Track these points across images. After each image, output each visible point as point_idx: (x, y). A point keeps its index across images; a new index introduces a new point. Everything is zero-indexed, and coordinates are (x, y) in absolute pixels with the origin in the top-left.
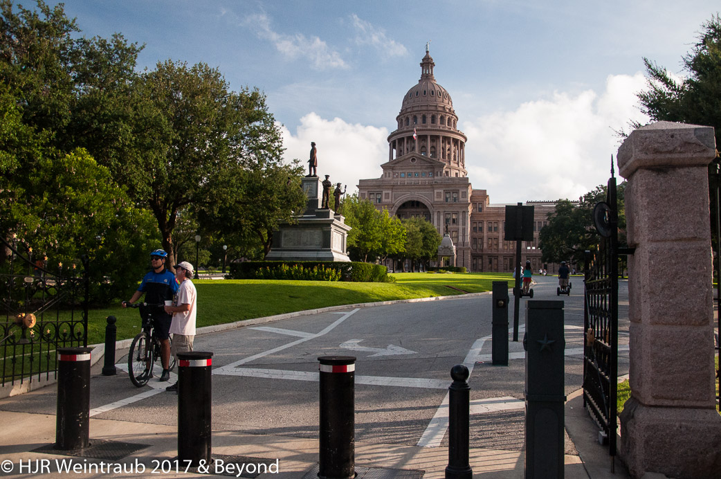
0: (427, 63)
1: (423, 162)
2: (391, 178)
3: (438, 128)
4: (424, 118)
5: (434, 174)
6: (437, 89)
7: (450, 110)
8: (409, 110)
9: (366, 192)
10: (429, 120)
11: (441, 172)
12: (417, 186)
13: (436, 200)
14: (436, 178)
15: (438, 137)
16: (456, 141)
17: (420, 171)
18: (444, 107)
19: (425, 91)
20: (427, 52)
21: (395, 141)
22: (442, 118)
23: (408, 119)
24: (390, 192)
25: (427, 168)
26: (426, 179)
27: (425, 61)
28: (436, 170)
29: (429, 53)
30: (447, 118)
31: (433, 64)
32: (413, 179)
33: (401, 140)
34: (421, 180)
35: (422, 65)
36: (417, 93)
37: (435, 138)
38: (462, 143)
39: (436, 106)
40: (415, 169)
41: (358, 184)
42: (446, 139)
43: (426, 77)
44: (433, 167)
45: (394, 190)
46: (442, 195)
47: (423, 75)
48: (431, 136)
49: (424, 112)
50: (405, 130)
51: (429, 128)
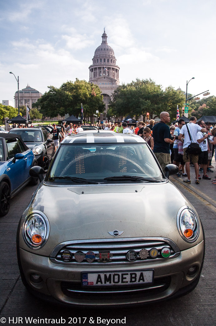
0: (104, 36)
1: (108, 79)
3: (110, 65)
4: (105, 60)
5: (112, 84)
6: (109, 48)
7: (114, 57)
8: (98, 56)
10: (106, 61)
11: (115, 83)
12: (106, 88)
14: (113, 85)
16: (116, 70)
17: (107, 82)
18: (112, 56)
19: (105, 49)
20: (105, 31)
21: (93, 69)
22: (111, 60)
23: (98, 60)
25: (110, 81)
26: (110, 86)
27: (104, 35)
28: (113, 82)
29: (105, 32)
30: (113, 60)
31: (107, 37)
32: (105, 85)
33: (96, 68)
34: (107, 86)
35: (102, 37)
36: (102, 49)
37: (109, 68)
38: (118, 70)
39: (109, 55)
40: (105, 81)
42: (113, 69)
43: (104, 42)
44: (112, 81)
49: (105, 58)
50: (97, 64)
51: (107, 64)
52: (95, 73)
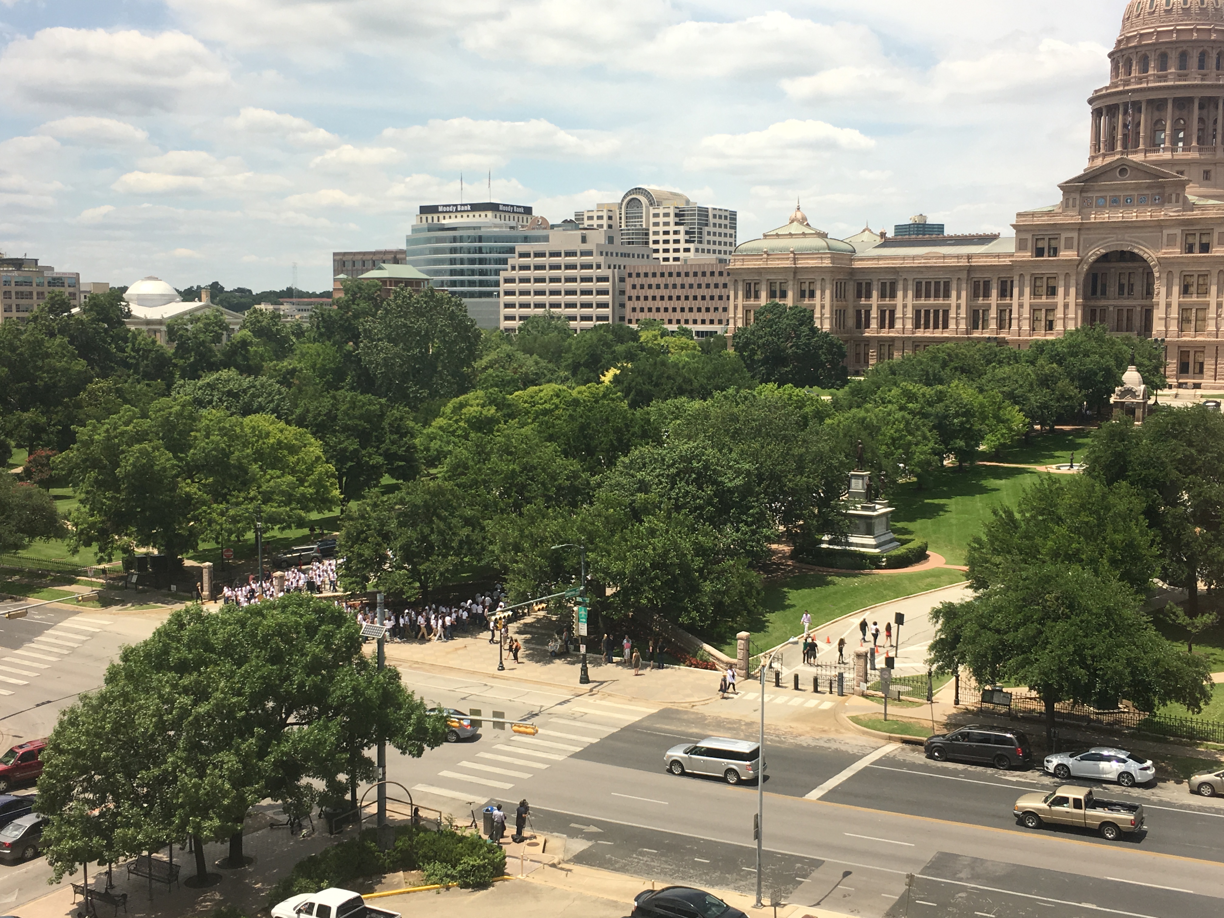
1: (1142, 175)
5: (1165, 198)
8: (1133, 42)
9: (1029, 236)
10: (1174, 63)
11: (1179, 195)
12: (1127, 224)
13: (1165, 249)
14: (1167, 206)
15: (1190, 100)
17: (1135, 193)
23: (1129, 62)
24: (1075, 235)
25: (1149, 187)
26: (1148, 209)
28: (1168, 191)
30: (1215, 52)
32: (1121, 208)
34: (1136, 211)
40: (1126, 189)
41: (1014, 223)
44: (1161, 186)
45: (1082, 232)
46: (1179, 239)
48: (1175, 100)
49: (1164, 47)
52: (1114, 129)
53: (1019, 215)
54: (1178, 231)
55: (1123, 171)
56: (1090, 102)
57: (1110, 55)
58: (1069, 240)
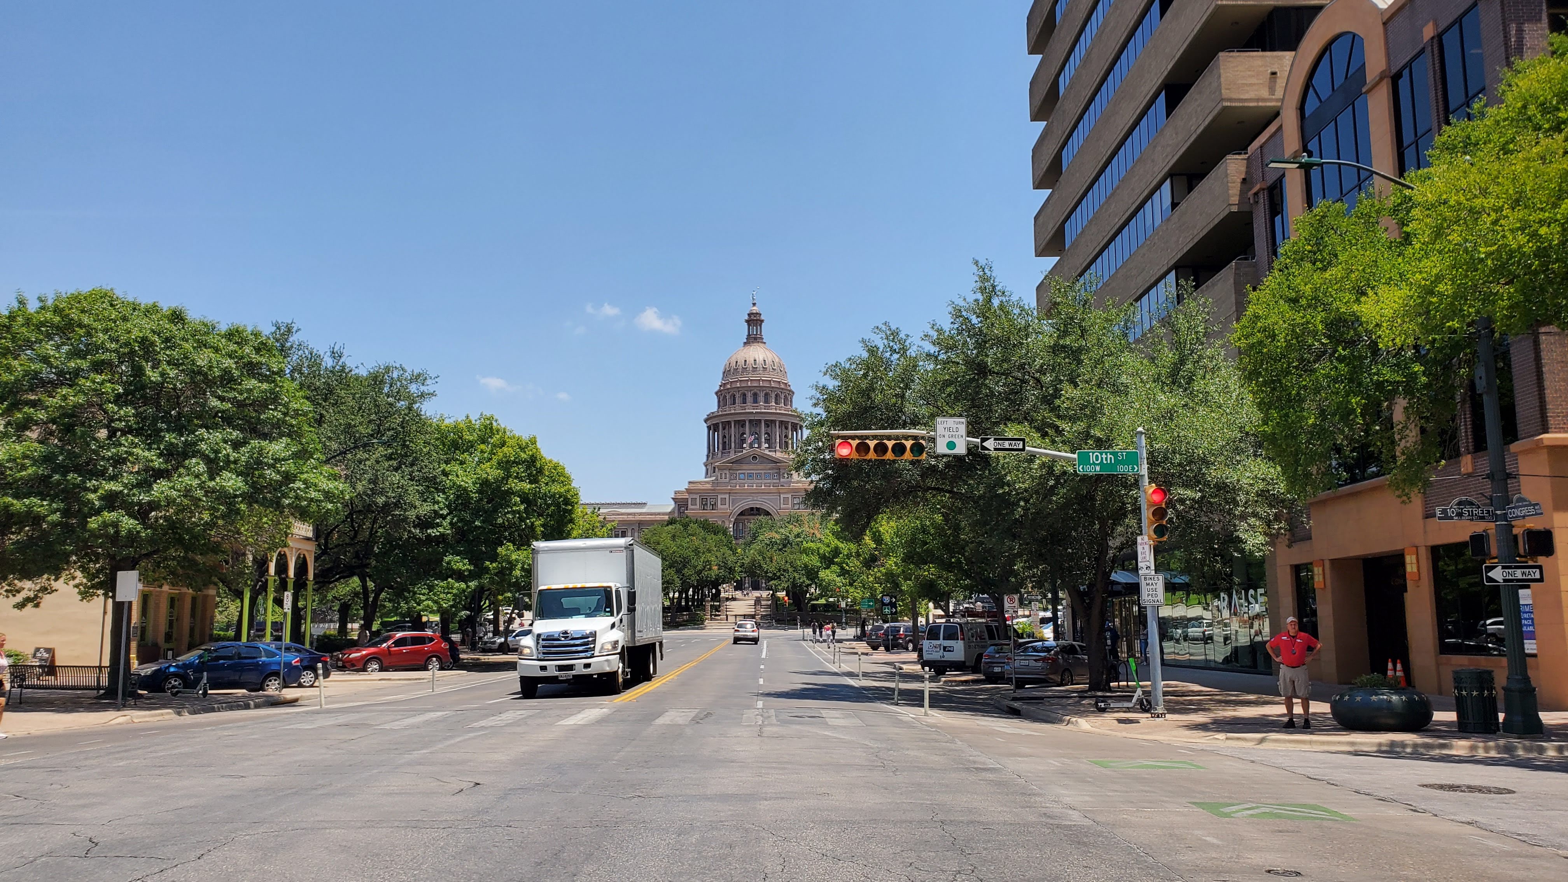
0: (754, 320)
1: (766, 461)
2: (727, 480)
3: (773, 411)
4: (755, 396)
5: (780, 476)
6: (770, 358)
7: (786, 385)
8: (734, 385)
9: (698, 497)
10: (761, 400)
12: (759, 490)
13: (782, 506)
14: (782, 480)
15: (774, 422)
17: (762, 472)
18: (780, 383)
19: (755, 361)
20: (754, 305)
21: (718, 423)
22: (778, 396)
23: (733, 396)
24: (727, 496)
25: (771, 469)
26: (772, 482)
27: (751, 317)
28: (782, 470)
29: (757, 307)
30: (784, 396)
31: (762, 321)
32: (755, 481)
33: (727, 423)
34: (764, 482)
35: (747, 321)
36: (745, 361)
37: (769, 423)
39: (770, 381)
40: (757, 469)
41: (688, 487)
42: (783, 422)
43: (754, 339)
44: (778, 468)
45: (731, 495)
46: (790, 500)
47: (749, 335)
48: (765, 421)
49: (755, 390)
50: (732, 411)
51: (763, 410)
52: (724, 437)
53: (690, 483)
54: (789, 496)
55: (754, 458)
56: (706, 421)
57: (716, 393)
58: (723, 500)
